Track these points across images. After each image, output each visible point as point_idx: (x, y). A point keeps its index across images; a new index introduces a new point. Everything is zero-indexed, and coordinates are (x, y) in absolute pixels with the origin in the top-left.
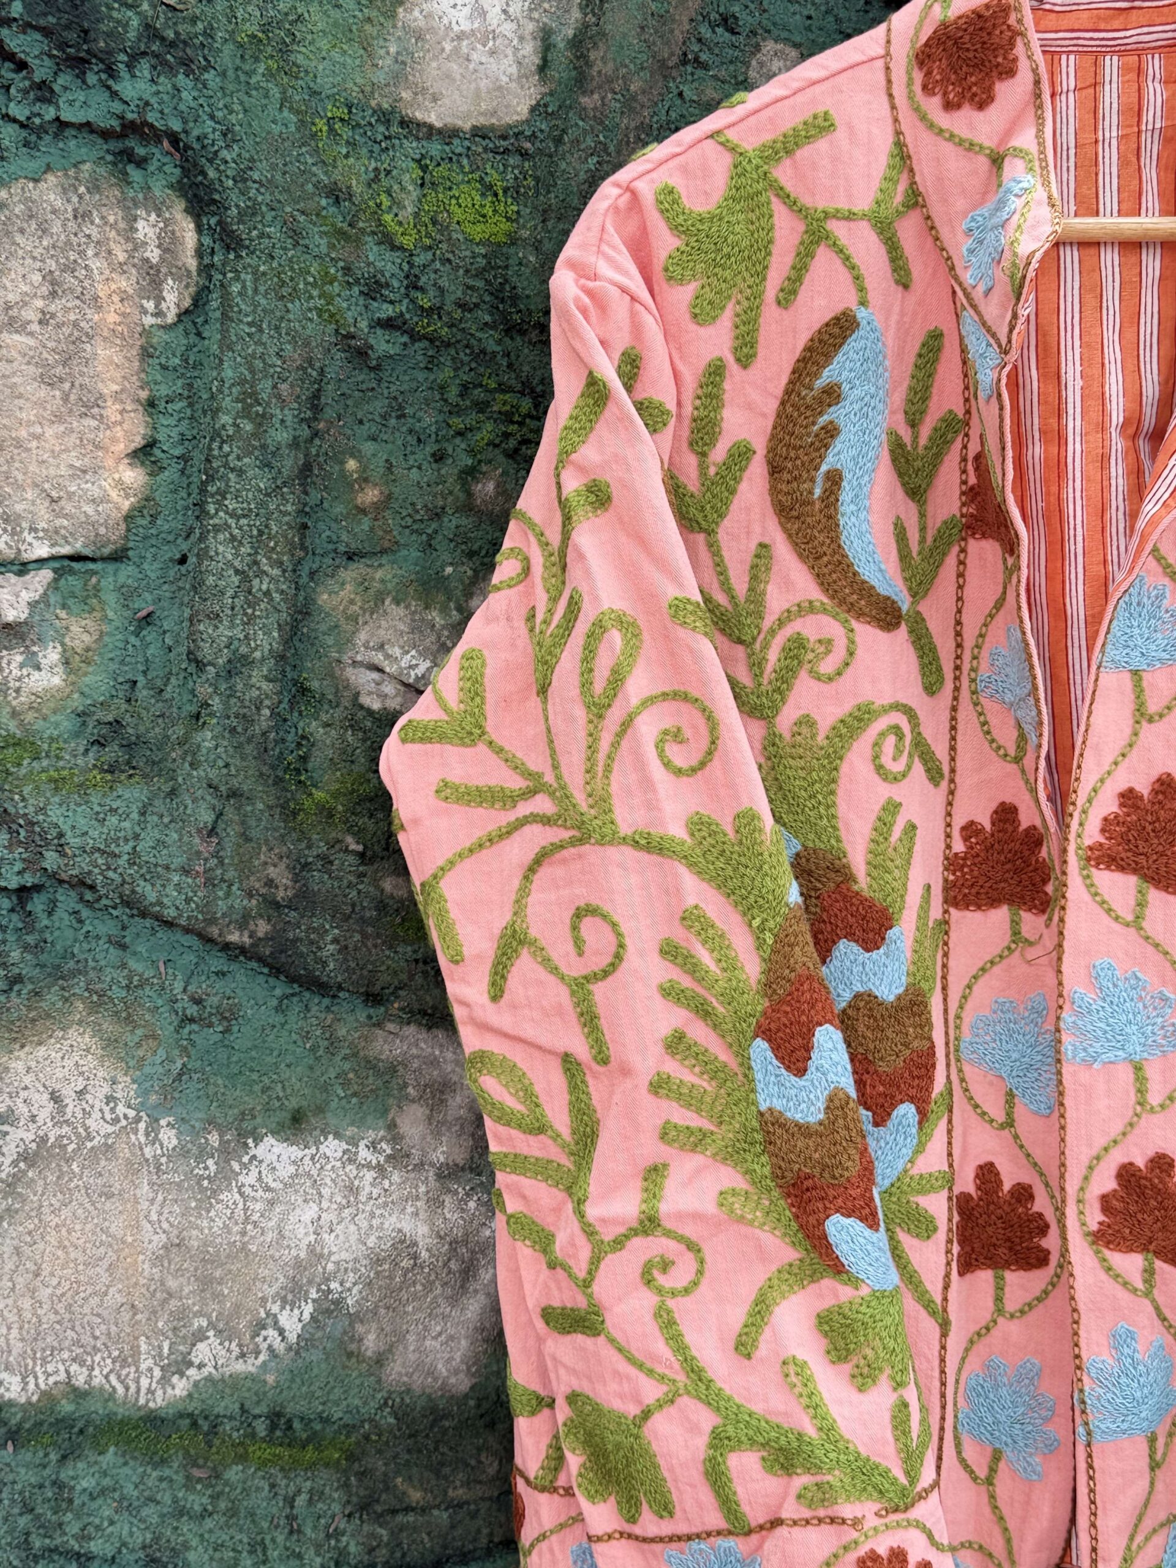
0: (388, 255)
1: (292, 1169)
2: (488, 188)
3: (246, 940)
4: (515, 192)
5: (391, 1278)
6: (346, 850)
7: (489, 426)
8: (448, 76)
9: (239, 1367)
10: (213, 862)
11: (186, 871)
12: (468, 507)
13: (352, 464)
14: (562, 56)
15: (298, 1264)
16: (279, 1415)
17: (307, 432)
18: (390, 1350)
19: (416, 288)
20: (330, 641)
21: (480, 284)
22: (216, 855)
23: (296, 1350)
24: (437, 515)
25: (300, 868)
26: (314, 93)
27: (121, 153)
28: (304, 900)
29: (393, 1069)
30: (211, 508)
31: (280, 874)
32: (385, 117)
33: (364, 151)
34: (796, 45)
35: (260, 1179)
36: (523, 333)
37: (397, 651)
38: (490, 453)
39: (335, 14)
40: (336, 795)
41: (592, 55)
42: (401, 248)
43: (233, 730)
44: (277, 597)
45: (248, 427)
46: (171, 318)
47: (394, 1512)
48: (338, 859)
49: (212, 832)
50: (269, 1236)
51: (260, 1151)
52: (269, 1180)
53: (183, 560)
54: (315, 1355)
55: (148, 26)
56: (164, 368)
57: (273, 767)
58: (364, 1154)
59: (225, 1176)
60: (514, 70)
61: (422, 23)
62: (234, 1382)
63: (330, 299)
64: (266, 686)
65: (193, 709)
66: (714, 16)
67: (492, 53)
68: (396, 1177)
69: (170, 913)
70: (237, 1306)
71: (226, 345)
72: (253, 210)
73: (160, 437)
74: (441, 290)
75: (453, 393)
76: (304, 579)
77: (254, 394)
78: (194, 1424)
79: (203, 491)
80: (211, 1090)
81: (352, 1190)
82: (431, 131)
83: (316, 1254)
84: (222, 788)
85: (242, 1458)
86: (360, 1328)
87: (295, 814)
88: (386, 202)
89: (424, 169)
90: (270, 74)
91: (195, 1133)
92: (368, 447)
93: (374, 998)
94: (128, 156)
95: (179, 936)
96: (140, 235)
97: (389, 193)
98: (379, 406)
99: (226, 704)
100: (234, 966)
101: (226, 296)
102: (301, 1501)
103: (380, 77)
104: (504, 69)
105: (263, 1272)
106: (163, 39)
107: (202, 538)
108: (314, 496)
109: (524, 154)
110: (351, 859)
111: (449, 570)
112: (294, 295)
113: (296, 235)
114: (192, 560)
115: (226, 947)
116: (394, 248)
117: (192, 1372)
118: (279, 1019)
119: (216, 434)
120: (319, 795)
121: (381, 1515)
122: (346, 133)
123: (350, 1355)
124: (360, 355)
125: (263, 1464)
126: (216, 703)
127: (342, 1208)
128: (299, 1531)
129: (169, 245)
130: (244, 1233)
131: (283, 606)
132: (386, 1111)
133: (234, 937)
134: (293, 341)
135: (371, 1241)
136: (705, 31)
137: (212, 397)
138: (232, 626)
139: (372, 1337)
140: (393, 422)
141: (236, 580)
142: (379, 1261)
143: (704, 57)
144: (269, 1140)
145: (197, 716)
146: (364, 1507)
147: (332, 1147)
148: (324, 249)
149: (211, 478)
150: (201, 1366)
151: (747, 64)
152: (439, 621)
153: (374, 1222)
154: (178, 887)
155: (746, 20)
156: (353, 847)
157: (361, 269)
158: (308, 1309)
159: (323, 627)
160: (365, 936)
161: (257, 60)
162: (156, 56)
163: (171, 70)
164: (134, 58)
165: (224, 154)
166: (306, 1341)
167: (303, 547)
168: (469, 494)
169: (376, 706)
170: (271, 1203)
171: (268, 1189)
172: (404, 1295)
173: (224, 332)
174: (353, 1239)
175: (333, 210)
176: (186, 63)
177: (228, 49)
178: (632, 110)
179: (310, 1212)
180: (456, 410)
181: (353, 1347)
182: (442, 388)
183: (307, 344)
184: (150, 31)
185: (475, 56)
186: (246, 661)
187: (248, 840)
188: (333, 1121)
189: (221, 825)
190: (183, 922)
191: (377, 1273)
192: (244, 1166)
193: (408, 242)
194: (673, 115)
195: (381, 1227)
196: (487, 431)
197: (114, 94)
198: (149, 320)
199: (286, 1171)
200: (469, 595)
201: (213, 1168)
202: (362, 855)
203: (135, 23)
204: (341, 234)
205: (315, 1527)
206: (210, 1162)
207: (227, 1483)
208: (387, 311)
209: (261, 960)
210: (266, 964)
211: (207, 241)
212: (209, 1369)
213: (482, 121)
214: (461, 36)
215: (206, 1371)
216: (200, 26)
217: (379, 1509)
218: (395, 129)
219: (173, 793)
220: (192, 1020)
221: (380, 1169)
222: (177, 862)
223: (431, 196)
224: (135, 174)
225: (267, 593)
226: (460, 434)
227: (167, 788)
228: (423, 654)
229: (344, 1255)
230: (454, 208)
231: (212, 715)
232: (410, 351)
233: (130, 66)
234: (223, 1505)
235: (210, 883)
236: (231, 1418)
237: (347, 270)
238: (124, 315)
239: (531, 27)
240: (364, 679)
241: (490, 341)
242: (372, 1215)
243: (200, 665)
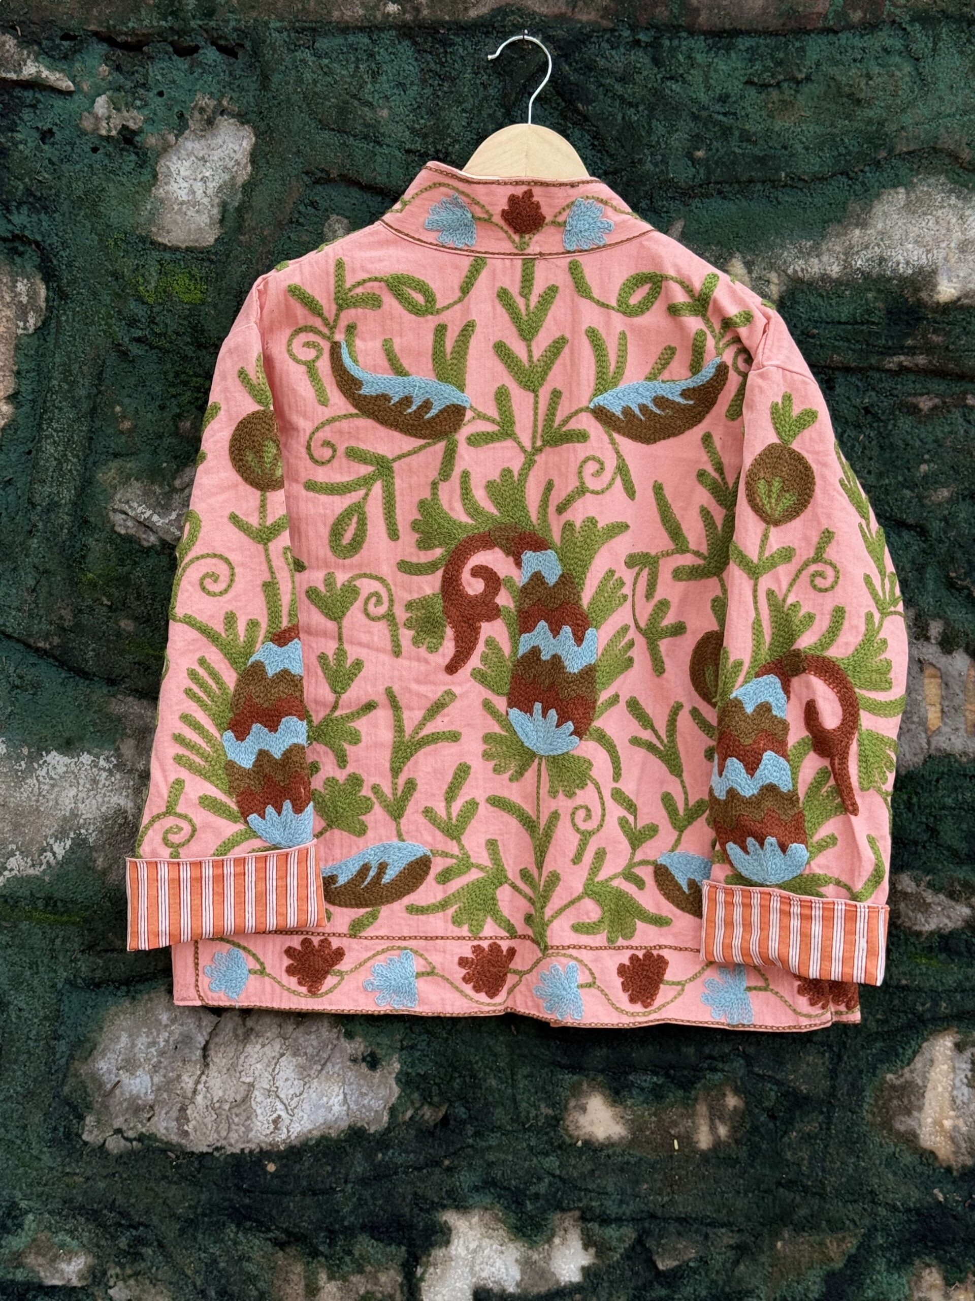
0: (140, 306)
1: (65, 769)
2: (192, 277)
3: (47, 646)
4: (206, 279)
5: (112, 828)
6: (102, 604)
7: (189, 393)
8: (175, 222)
9: (31, 871)
10: (33, 606)
11: (19, 610)
12: (176, 433)
13: (118, 409)
14: (232, 215)
15: (65, 818)
16: (50, 898)
17: (95, 391)
18: (110, 867)
19: (154, 323)
20: (101, 497)
21: (185, 323)
22: (35, 602)
23: (61, 864)
24: (160, 437)
25: (78, 612)
26: (108, 226)
27: (12, 249)
28: (78, 628)
29: (119, 720)
30: (45, 427)
31: (67, 613)
32: (143, 240)
33: (132, 255)
34: (347, 218)
35: (48, 773)
36: (205, 348)
37: (135, 505)
38: (188, 407)
39: (121, 188)
40: (99, 576)
41: (246, 216)
42: (147, 303)
43: (48, 539)
44: (75, 473)
45: (66, 387)
46: (31, 331)
47: (106, 951)
48: (98, 608)
49: (34, 590)
50: (51, 803)
51: (49, 758)
52: (52, 773)
53: (30, 452)
54: (71, 867)
55: (28, 190)
56: (26, 355)
57: (68, 560)
58: (102, 763)
59: (30, 771)
60: (208, 220)
61: (163, 195)
62: (28, 879)
63: (110, 327)
64: (66, 517)
65: (29, 528)
66: (306, 201)
67: (198, 212)
68: (118, 776)
69: (9, 630)
70: (32, 839)
71: (57, 346)
72: (74, 281)
73: (22, 390)
74: (166, 325)
75: (171, 376)
76: (90, 465)
77: (70, 371)
78: (6, 901)
79: (41, 418)
80: (25, 725)
81: (95, 781)
82: (165, 248)
83: (75, 815)
84: (41, 568)
85: (29, 918)
86: (95, 855)
87: (77, 584)
88: (141, 280)
89: (162, 265)
90: (86, 216)
91: (16, 747)
92: (127, 401)
93: (111, 682)
94: (14, 251)
95: (13, 644)
96: (18, 290)
97: (143, 276)
98: (133, 380)
99: (45, 526)
100: (40, 661)
101: (59, 322)
102: (58, 942)
103: (142, 221)
104: (203, 220)
105: (47, 822)
106: (35, 196)
107: (39, 442)
108: (98, 424)
109: (212, 262)
110: (105, 608)
111: (165, 465)
112: (93, 323)
113: (95, 294)
114: (34, 452)
115: (37, 650)
116: (143, 303)
117: (6, 873)
118: (62, 690)
119: (49, 390)
120: (90, 575)
121: (100, 952)
122: (124, 246)
123: (89, 869)
124: (124, 354)
125: (39, 922)
126: (40, 525)
127: (89, 791)
128: (56, 958)
129: (32, 295)
130: (37, 801)
131: (77, 478)
132: (115, 742)
133: (41, 645)
134: (91, 346)
135: (103, 809)
136: (302, 208)
137: (49, 372)
138: (51, 487)
139: (101, 860)
140: (140, 389)
141: (55, 463)
142: (107, 820)
143: (301, 220)
144: (54, 753)
145: (31, 532)
146: (90, 947)
147: (86, 758)
148: (108, 302)
149: (45, 412)
150: (12, 870)
151: (323, 225)
152: (158, 490)
153: (106, 799)
154: (14, 618)
155: (322, 204)
156: (106, 602)
157: (126, 312)
158: (69, 843)
159: (98, 490)
160: (109, 649)
161: (80, 209)
162: (31, 204)
163: (39, 212)
164: (20, 205)
165: (62, 253)
166: (66, 860)
167: (90, 449)
168: (177, 427)
169: (123, 532)
170: (53, 786)
171: (51, 778)
172: (119, 838)
173: (57, 339)
174: (94, 807)
175: (114, 283)
176: (45, 208)
177: (67, 203)
178: (264, 243)
179: (73, 792)
180: (172, 385)
181: (90, 864)
182: (165, 373)
183: (97, 347)
184: (29, 192)
185: (189, 213)
186: (57, 505)
187: (52, 595)
188: (87, 745)
189: (38, 587)
190: (16, 635)
191: (106, 826)
192: (40, 766)
193: (150, 301)
194: (286, 247)
195: (109, 802)
196: (187, 396)
197: (9, 221)
198: (20, 332)
199: (61, 770)
200: (175, 478)
201: (24, 766)
202: (110, 607)
203: (21, 187)
204: (118, 295)
205: (64, 957)
206: (23, 763)
207: (20, 930)
208: (139, 333)
209: (55, 658)
210: (57, 660)
211: (51, 294)
212: (15, 872)
213: (191, 244)
214: (182, 203)
215: (13, 873)
216: (53, 191)
217: (99, 949)
218: (148, 245)
219: (15, 569)
220: (17, 687)
221: (110, 771)
222: (15, 604)
223: (164, 279)
224: (18, 260)
225: (70, 471)
226: (174, 396)
227: (12, 567)
228: (149, 507)
229: (89, 816)
230: (175, 285)
231: (38, 531)
232: (149, 354)
233: (18, 208)
234: (17, 942)
235: (31, 616)
236: (25, 899)
237: (119, 312)
238: (8, 328)
239: (217, 200)
240: (118, 518)
241: (190, 351)
242: (105, 795)
243: (34, 505)
